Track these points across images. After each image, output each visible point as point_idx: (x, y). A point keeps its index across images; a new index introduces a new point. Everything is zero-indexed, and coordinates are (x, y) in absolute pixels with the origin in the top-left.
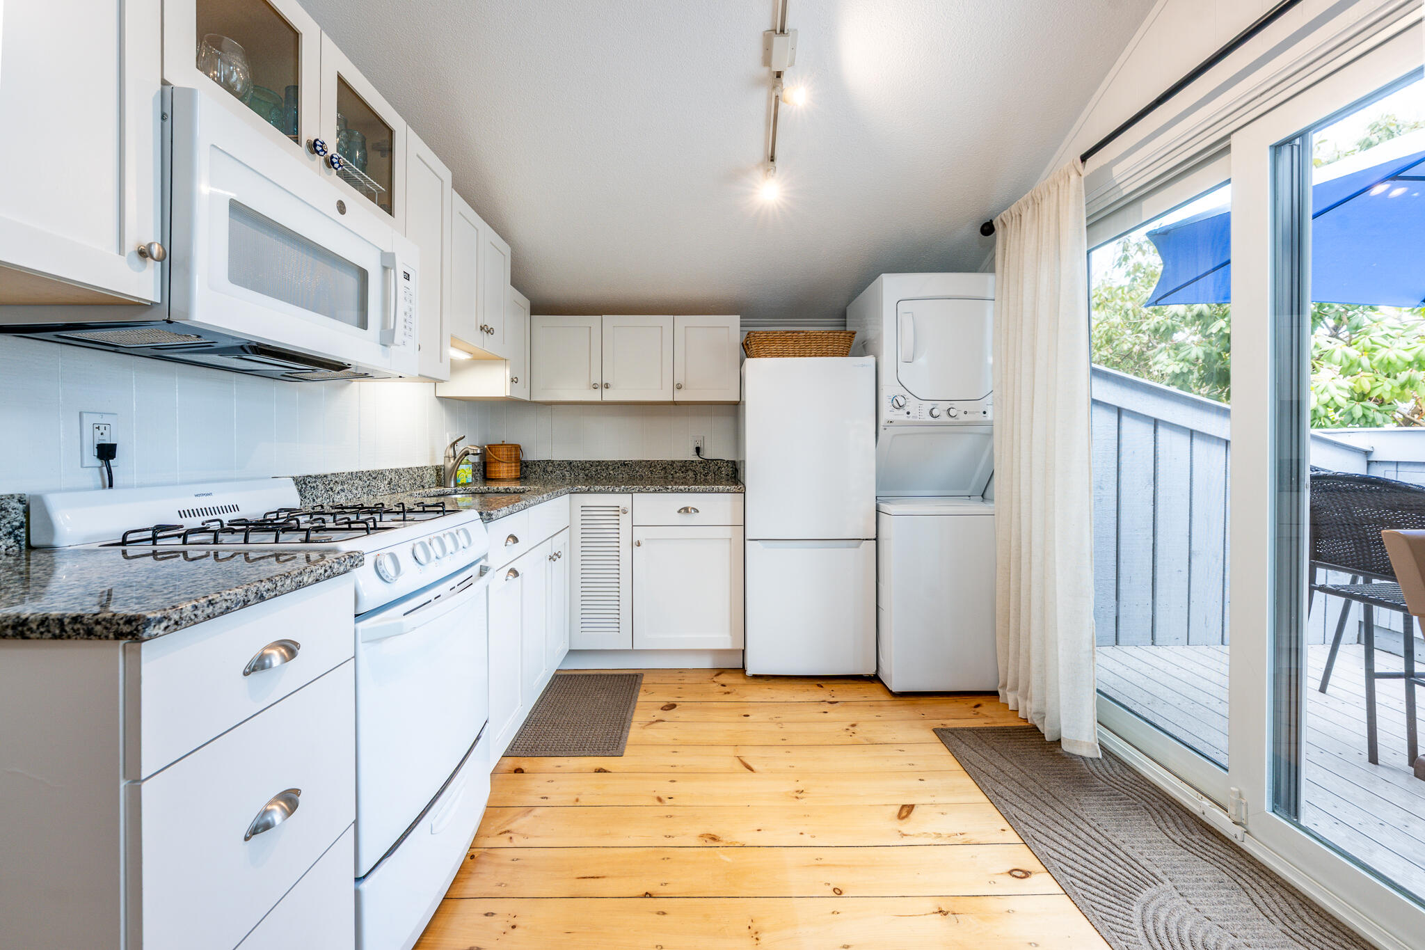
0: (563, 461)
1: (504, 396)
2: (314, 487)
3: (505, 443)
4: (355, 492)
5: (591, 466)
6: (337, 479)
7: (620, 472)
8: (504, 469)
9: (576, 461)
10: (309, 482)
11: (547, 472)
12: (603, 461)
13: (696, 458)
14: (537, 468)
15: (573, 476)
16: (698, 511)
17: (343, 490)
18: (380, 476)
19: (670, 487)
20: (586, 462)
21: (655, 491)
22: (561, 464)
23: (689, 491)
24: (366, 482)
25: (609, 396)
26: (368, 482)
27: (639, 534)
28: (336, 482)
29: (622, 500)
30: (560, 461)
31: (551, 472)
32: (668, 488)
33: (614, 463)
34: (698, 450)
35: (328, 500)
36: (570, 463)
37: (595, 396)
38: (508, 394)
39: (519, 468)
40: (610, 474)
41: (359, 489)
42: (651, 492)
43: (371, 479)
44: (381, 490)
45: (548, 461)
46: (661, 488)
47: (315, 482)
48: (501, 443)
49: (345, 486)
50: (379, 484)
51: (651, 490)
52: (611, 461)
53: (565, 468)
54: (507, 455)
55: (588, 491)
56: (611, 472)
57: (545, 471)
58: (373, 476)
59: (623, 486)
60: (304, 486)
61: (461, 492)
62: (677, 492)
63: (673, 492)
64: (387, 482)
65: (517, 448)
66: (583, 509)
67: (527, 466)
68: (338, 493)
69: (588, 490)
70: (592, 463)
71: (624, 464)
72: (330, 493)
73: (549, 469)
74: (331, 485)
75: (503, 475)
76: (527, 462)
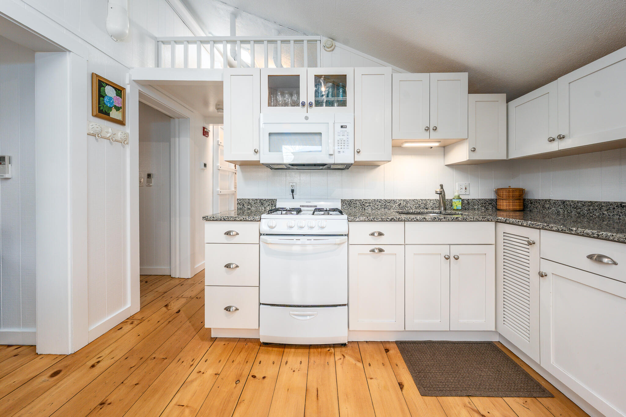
0: (557, 201)
1: (466, 160)
2: (355, 203)
3: (511, 187)
4: (376, 207)
5: (583, 205)
6: (366, 201)
9: (569, 201)
10: (353, 202)
11: (546, 208)
12: (595, 202)
14: (538, 204)
16: (615, 263)
17: (370, 206)
18: (392, 202)
19: (574, 229)
20: (578, 202)
21: (558, 231)
22: (555, 202)
23: (598, 237)
24: (383, 203)
26: (385, 204)
27: (546, 267)
28: (366, 202)
29: (532, 234)
30: (555, 200)
31: (548, 208)
32: (572, 230)
33: (608, 204)
35: (362, 208)
36: (564, 202)
38: (468, 159)
39: (522, 204)
41: (379, 206)
42: (554, 231)
43: (387, 202)
44: (393, 207)
45: (546, 200)
46: (564, 228)
47: (355, 202)
48: (508, 187)
49: (371, 204)
50: (392, 205)
52: (604, 203)
53: (559, 206)
54: (506, 195)
57: (544, 207)
58: (388, 201)
59: (530, 222)
60: (350, 203)
62: (583, 235)
63: (577, 234)
64: (397, 205)
66: (505, 234)
67: (531, 203)
68: (367, 206)
70: (584, 203)
72: (363, 206)
73: (547, 206)
74: (364, 203)
75: (505, 208)
76: (530, 200)
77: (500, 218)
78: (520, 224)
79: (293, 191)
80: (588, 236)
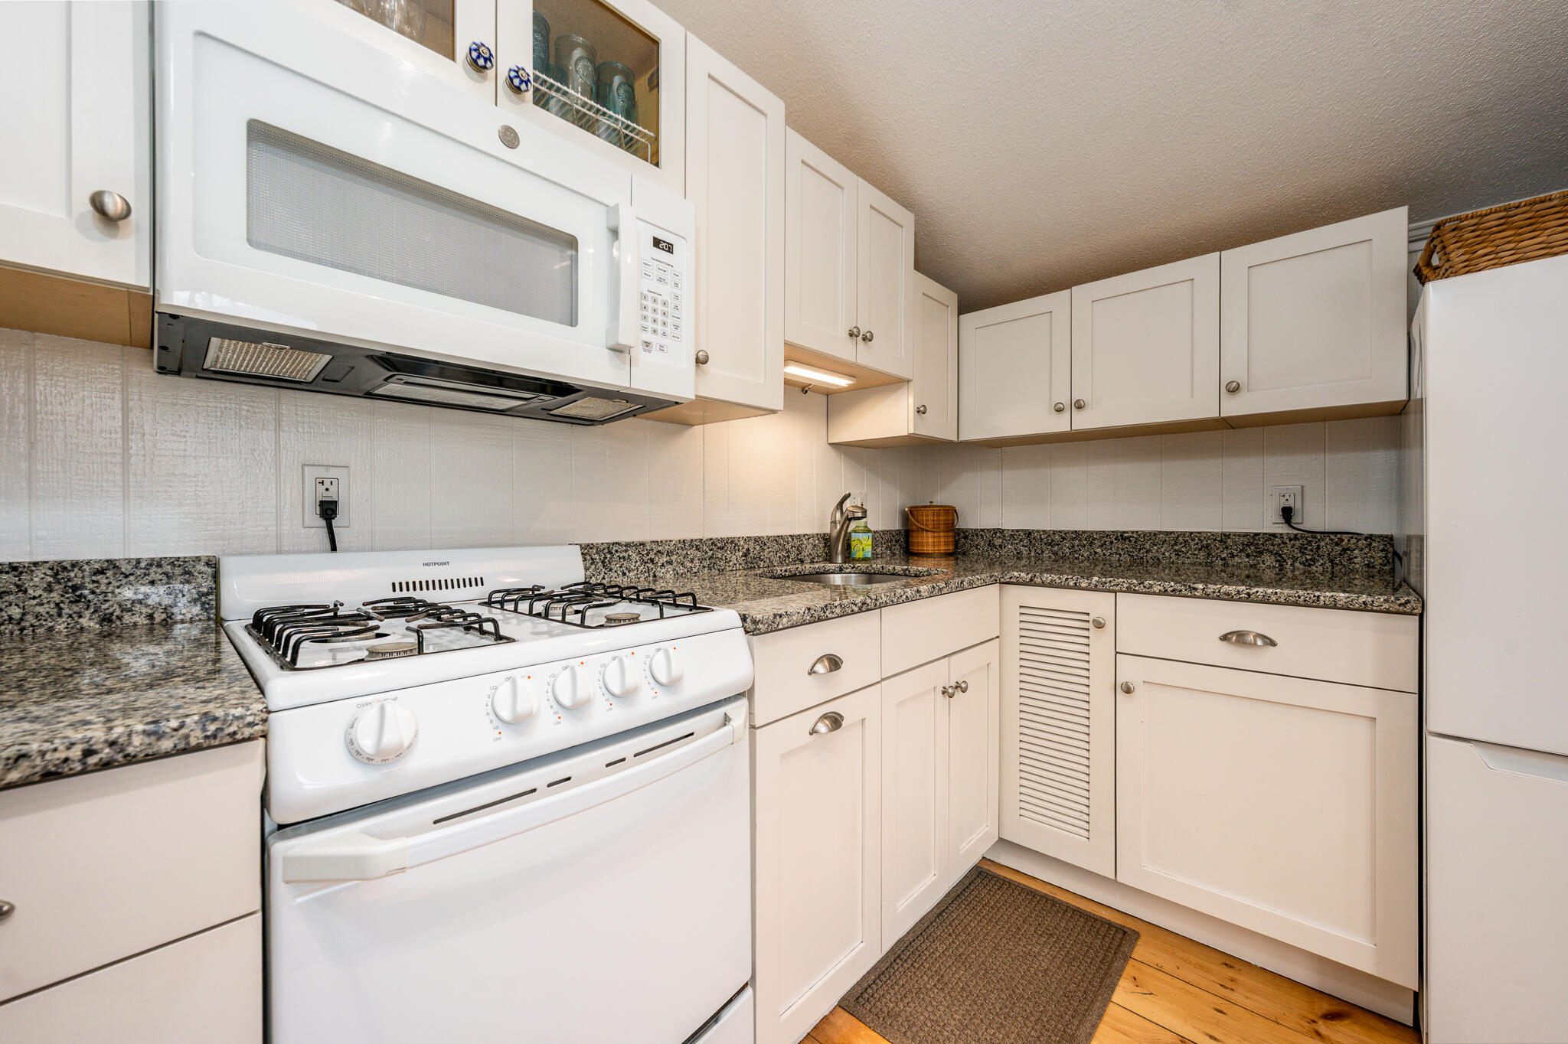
0: (1017, 531)
1: (907, 434)
2: (624, 557)
3: (934, 504)
4: (689, 565)
5: (1063, 538)
6: (660, 548)
7: (1114, 550)
8: (929, 542)
9: (1038, 531)
10: (617, 551)
11: (995, 546)
12: (1084, 532)
13: (1283, 529)
14: (980, 540)
15: (1033, 554)
16: (1273, 643)
17: (670, 563)
18: (729, 546)
19: (1200, 586)
20: (1054, 532)
21: (1164, 593)
22: (1014, 535)
23: (1249, 599)
24: (707, 553)
25: (1084, 421)
26: (710, 553)
27: (1129, 670)
28: (659, 552)
29: (1098, 604)
30: (1013, 531)
31: (1000, 546)
32: (1195, 589)
33: (1107, 535)
34: (1287, 513)
35: (647, 574)
36: (1029, 534)
37: (1060, 424)
38: (912, 431)
39: (951, 539)
40: (1096, 553)
41: (696, 561)
42: (1154, 593)
43: (715, 549)
44: (731, 564)
45: (995, 531)
46: (1178, 587)
47: (626, 551)
48: (929, 504)
49: (674, 558)
50: (728, 557)
51: (1156, 589)
52: (1097, 533)
53: (1021, 540)
54: (934, 520)
55: (1031, 583)
56: (1099, 550)
57: (991, 545)
58: (719, 545)
59: (1097, 579)
60: (608, 556)
61: (849, 570)
62: (1218, 598)
63: (1207, 597)
64: (741, 554)
65: (951, 511)
66: (1023, 611)
67: (966, 537)
68: (663, 565)
69: (1031, 580)
70: (1064, 535)
71: (1122, 537)
72: (650, 565)
73: (998, 542)
74: (652, 555)
75: (930, 549)
76: (964, 531)
77: (1016, 574)
78: (1071, 583)
79: (328, 510)
80: (1229, 597)
